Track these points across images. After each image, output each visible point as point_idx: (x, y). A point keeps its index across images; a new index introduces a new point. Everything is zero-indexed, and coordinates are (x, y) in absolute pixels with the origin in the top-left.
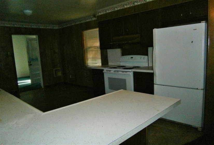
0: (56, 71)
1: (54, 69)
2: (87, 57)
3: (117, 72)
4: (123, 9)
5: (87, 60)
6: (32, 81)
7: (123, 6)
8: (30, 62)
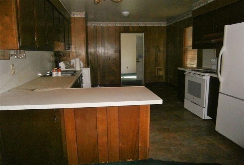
0: (158, 69)
1: (156, 68)
2: (187, 56)
3: (195, 75)
4: (207, 5)
5: (187, 60)
6: (137, 78)
7: (207, 1)
8: (138, 59)
